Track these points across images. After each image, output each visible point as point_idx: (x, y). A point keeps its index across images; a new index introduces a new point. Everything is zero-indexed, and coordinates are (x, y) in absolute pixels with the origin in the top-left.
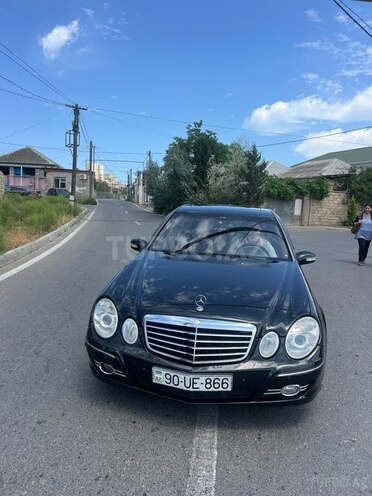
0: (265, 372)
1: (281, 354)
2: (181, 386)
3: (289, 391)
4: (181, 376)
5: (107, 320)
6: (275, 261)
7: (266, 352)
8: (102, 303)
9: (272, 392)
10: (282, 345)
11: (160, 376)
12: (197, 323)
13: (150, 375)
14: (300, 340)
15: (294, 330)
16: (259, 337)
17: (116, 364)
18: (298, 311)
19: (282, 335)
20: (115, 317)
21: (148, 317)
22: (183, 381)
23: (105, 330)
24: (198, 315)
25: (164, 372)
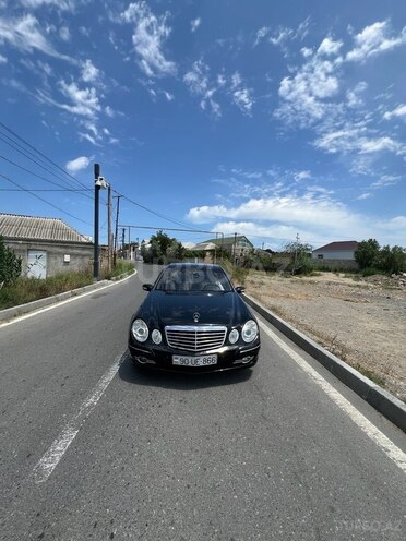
0: (233, 351)
1: (240, 341)
2: (190, 364)
3: (245, 361)
4: (190, 358)
5: (141, 331)
6: (224, 292)
7: (232, 341)
8: (136, 322)
9: (237, 362)
10: (240, 336)
11: (177, 360)
12: (196, 328)
13: (171, 360)
14: (248, 333)
15: (245, 328)
16: (228, 333)
17: (148, 356)
18: (246, 317)
19: (240, 330)
20: (146, 329)
21: (168, 327)
22: (190, 361)
23: (139, 338)
24: (196, 324)
25: (179, 357)
